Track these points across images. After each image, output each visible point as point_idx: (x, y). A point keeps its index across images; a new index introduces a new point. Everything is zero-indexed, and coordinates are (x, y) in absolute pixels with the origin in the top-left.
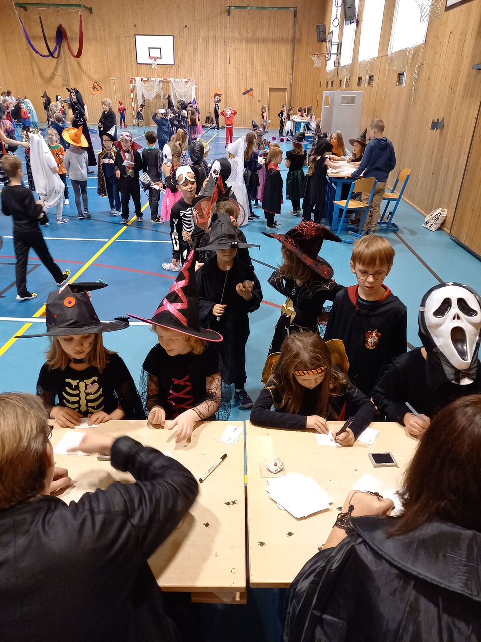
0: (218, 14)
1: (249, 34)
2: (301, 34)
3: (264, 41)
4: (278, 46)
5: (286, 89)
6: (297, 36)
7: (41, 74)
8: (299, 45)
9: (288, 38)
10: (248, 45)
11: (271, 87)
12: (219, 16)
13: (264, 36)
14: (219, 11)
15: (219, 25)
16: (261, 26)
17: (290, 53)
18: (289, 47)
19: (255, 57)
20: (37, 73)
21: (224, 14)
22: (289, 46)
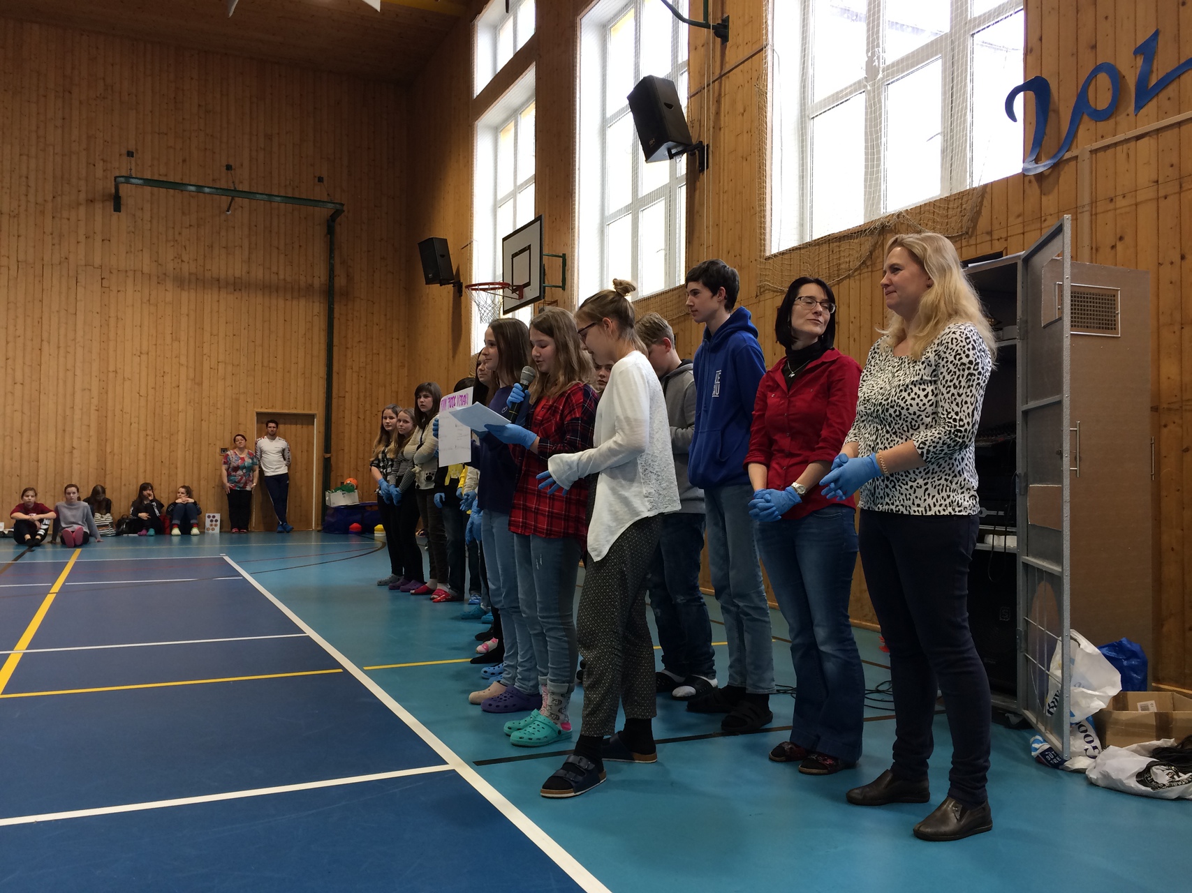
0: (79, 204)
1: (185, 267)
2: (349, 278)
3: (237, 286)
4: (281, 302)
5: (312, 417)
6: (340, 281)
8: (346, 305)
9: (312, 285)
10: (185, 295)
11: (264, 410)
12: (82, 210)
13: (237, 274)
14: (82, 196)
15: (82, 231)
16: (226, 248)
17: (320, 324)
18: (317, 308)
19: (207, 327)
21: (98, 206)
22: (317, 305)
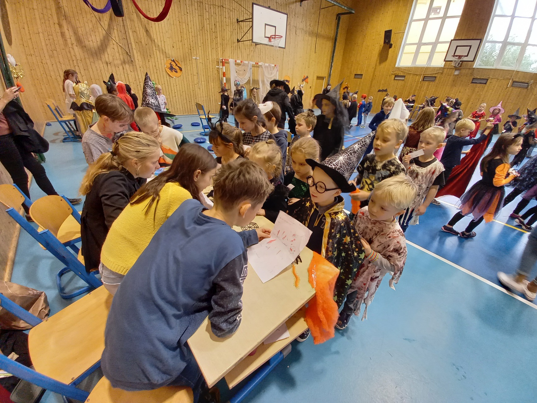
1: (311, 28)
5: (325, 78)
7: (79, 41)
10: (310, 38)
11: (318, 76)
20: (73, 38)
